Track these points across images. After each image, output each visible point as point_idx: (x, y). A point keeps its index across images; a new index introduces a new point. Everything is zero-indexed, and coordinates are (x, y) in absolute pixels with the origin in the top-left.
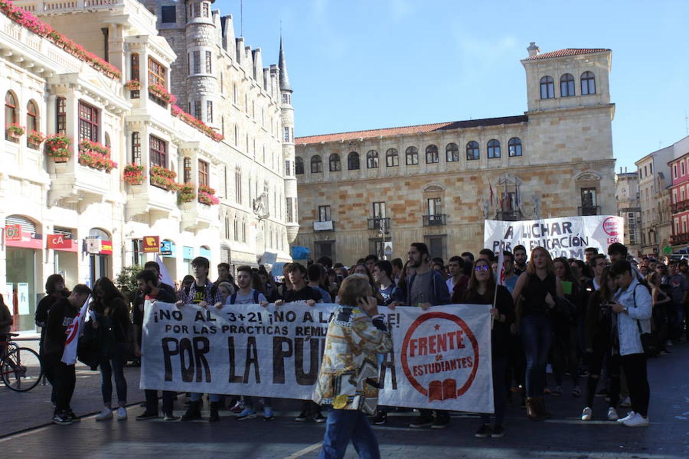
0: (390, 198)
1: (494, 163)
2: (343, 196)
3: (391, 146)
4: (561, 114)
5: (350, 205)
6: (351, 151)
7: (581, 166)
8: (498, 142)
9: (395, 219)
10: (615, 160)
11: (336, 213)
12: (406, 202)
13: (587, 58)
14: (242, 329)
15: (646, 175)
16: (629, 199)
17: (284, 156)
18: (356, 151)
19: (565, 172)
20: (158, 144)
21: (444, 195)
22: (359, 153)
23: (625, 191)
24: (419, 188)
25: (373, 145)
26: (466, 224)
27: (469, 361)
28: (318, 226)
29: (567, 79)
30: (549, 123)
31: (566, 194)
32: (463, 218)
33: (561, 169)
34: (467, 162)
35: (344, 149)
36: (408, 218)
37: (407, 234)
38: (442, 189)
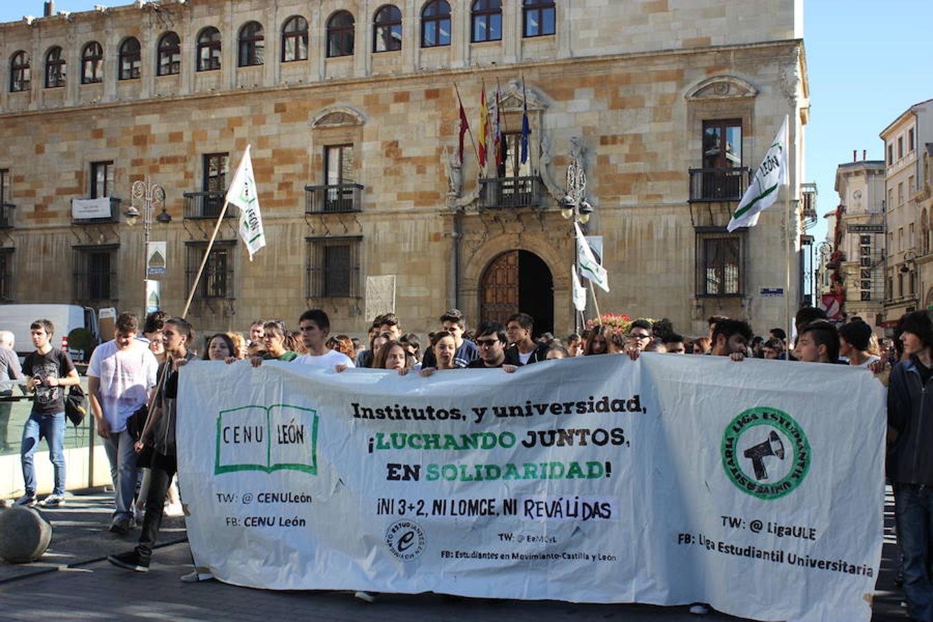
1: (485, 53)
2: (141, 140)
3: (250, 17)
5: (155, 161)
6: (162, 31)
7: (707, 61)
10: (799, 41)
11: (125, 179)
12: (275, 153)
15: (901, 155)
16: (866, 212)
18: (174, 29)
19: (663, 77)
21: (362, 140)
22: (179, 33)
23: (860, 196)
24: (305, 118)
25: (210, 14)
26: (408, 212)
31: (661, 137)
32: (400, 197)
33: (652, 68)
34: (420, 53)
35: (149, 26)
36: (275, 192)
37: (271, 234)
38: (355, 120)
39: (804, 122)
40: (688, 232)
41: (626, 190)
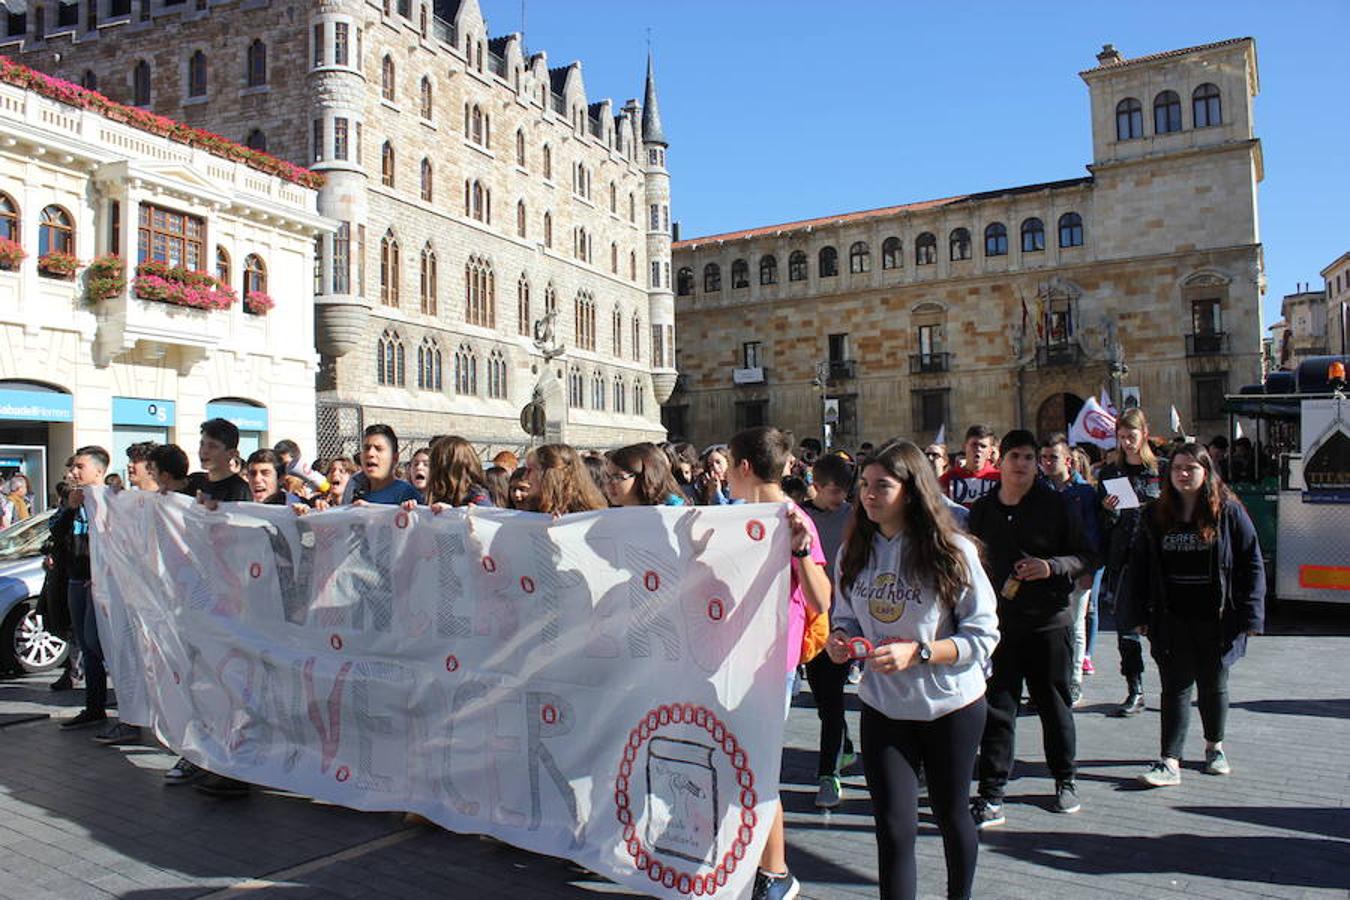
0: (857, 327)
1: (1033, 260)
2: (782, 326)
3: (858, 239)
4: (1155, 165)
5: (792, 341)
6: (792, 250)
7: (1192, 260)
8: (1040, 222)
9: (864, 363)
10: (1259, 245)
11: (771, 353)
12: (883, 332)
13: (1203, 58)
15: (1339, 290)
16: (1311, 335)
17: (650, 254)
18: (801, 249)
19: (1162, 272)
21: (946, 321)
22: (805, 252)
23: (1304, 322)
24: (904, 308)
25: (829, 238)
26: (984, 370)
28: (741, 376)
29: (1167, 101)
30: (1132, 184)
31: (1164, 313)
32: (978, 359)
33: (1154, 267)
34: (986, 261)
35: (784, 247)
36: (884, 359)
37: (883, 388)
38: (941, 308)
39: (1263, 293)
40: (1185, 377)
41: (1140, 350)
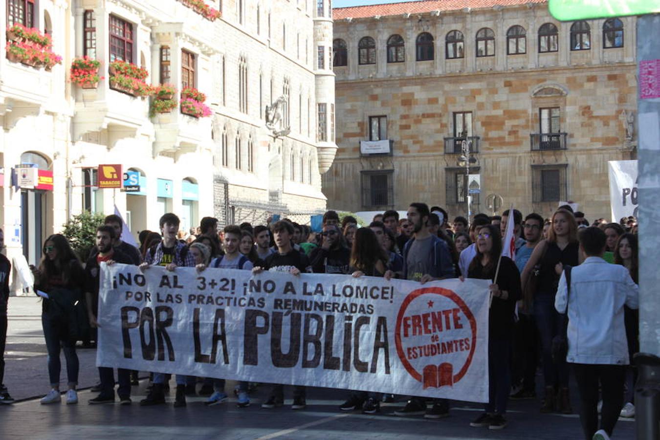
0: (481, 106)
2: (407, 102)
3: (484, 25)
5: (418, 116)
6: (420, 32)
9: (486, 139)
11: (396, 127)
12: (505, 112)
14: (210, 300)
17: (316, 38)
18: (429, 31)
20: (121, 27)
21: (565, 105)
22: (433, 34)
24: (526, 90)
25: (455, 22)
26: (598, 149)
27: (466, 343)
28: (367, 148)
32: (593, 140)
34: (603, 52)
35: (411, 28)
36: (507, 137)
37: (504, 163)
38: (562, 93)
